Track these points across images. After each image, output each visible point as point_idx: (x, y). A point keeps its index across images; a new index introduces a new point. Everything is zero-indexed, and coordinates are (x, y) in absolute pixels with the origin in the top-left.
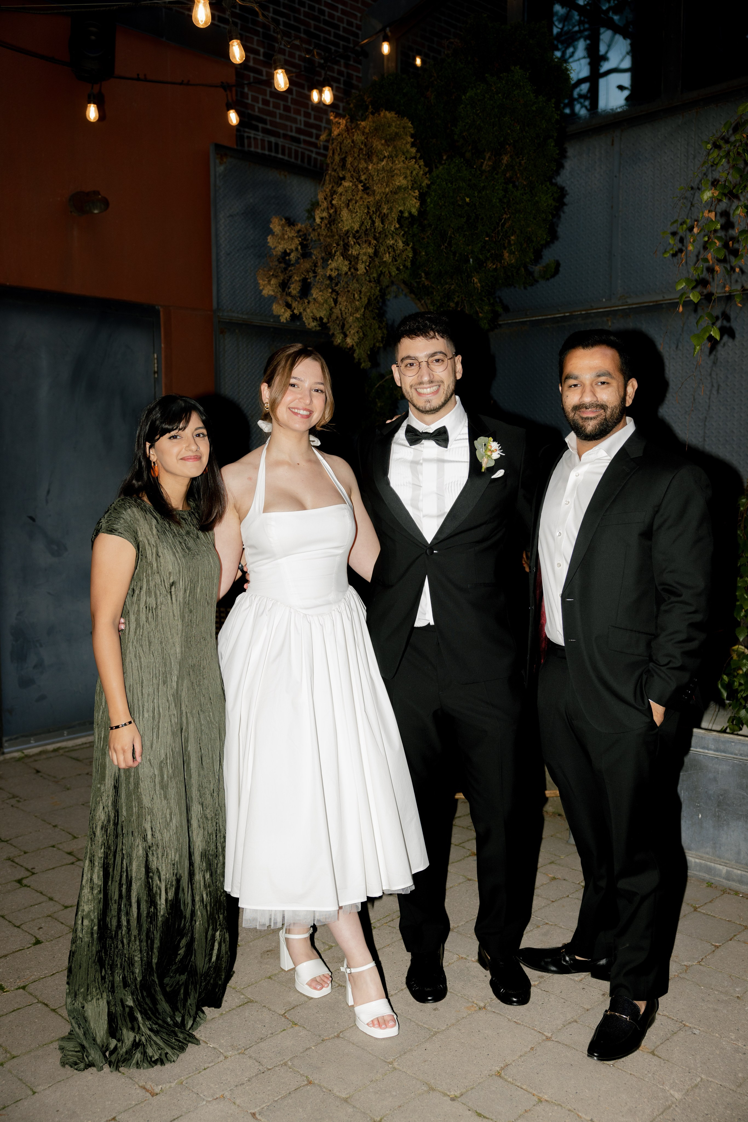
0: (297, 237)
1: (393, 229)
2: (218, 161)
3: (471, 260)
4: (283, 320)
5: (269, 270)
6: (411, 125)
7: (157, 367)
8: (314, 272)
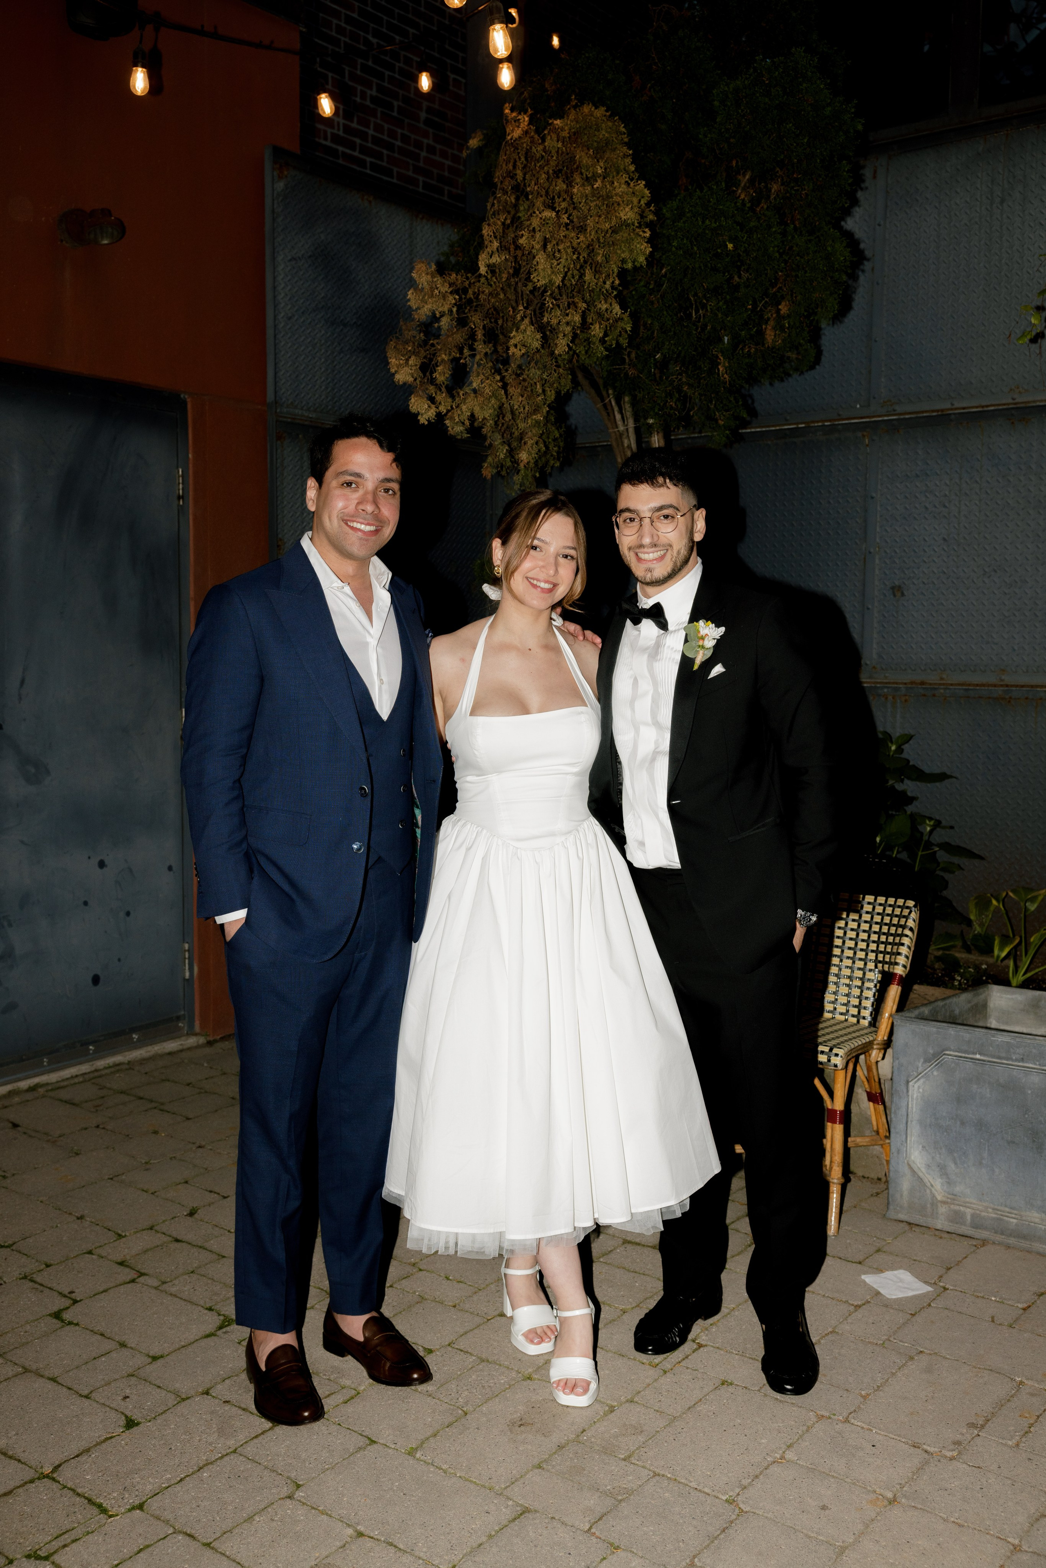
0: (451, 293)
1: (608, 285)
2: (275, 173)
3: (726, 338)
4: (423, 420)
5: (407, 342)
6: (624, 130)
7: (183, 489)
8: (472, 348)
